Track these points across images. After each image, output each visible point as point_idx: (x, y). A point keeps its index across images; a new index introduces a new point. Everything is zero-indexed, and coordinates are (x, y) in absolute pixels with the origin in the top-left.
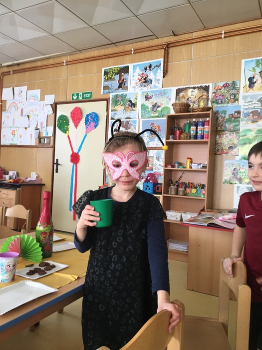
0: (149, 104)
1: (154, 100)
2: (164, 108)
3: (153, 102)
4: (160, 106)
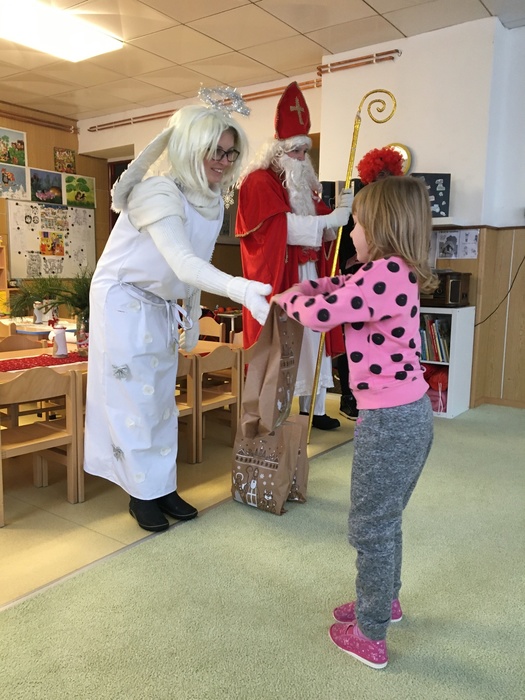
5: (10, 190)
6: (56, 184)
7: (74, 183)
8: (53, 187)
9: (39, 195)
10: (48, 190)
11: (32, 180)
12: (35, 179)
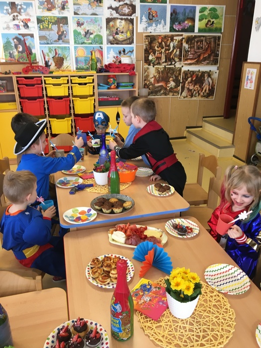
5: (154, 25)
6: (191, 15)
7: (206, 13)
8: (188, 18)
9: (176, 27)
10: (184, 22)
11: (171, 15)
12: (174, 13)
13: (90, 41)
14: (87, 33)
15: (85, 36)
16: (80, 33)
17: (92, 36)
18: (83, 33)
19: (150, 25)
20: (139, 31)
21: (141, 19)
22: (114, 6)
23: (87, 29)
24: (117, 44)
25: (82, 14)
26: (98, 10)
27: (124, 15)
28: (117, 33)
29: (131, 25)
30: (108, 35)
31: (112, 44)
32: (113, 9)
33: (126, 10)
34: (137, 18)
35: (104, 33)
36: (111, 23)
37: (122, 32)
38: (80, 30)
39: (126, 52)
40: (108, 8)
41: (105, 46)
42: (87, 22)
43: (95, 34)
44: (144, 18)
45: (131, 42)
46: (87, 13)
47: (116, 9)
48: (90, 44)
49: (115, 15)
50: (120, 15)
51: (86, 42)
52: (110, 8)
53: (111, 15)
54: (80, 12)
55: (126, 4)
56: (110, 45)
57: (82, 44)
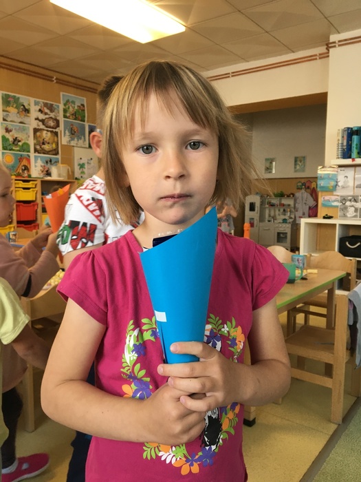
0: (10, 137)
1: (15, 134)
2: (24, 143)
3: (13, 136)
4: (19, 141)
5: (76, 139)
13: (18, 149)
14: (16, 140)
15: (13, 143)
16: (8, 140)
17: (20, 144)
18: (11, 139)
19: (73, 139)
20: (63, 143)
21: (65, 133)
22: (40, 118)
23: (16, 136)
24: (44, 153)
25: (11, 121)
26: (26, 120)
27: (50, 127)
28: (43, 144)
29: (56, 138)
30: (35, 145)
31: (39, 153)
32: (40, 121)
33: (52, 123)
34: (61, 131)
35: (31, 142)
36: (38, 134)
37: (48, 143)
38: (7, 136)
39: (53, 162)
40: (36, 119)
41: (32, 154)
42: (15, 129)
43: (23, 142)
44: (67, 132)
45: (57, 154)
46: (16, 120)
47: (43, 121)
48: (18, 151)
49: (42, 127)
50: (47, 127)
51: (14, 148)
52: (37, 119)
53: (38, 125)
54: (9, 119)
55: (51, 118)
56: (37, 154)
57: (10, 150)
